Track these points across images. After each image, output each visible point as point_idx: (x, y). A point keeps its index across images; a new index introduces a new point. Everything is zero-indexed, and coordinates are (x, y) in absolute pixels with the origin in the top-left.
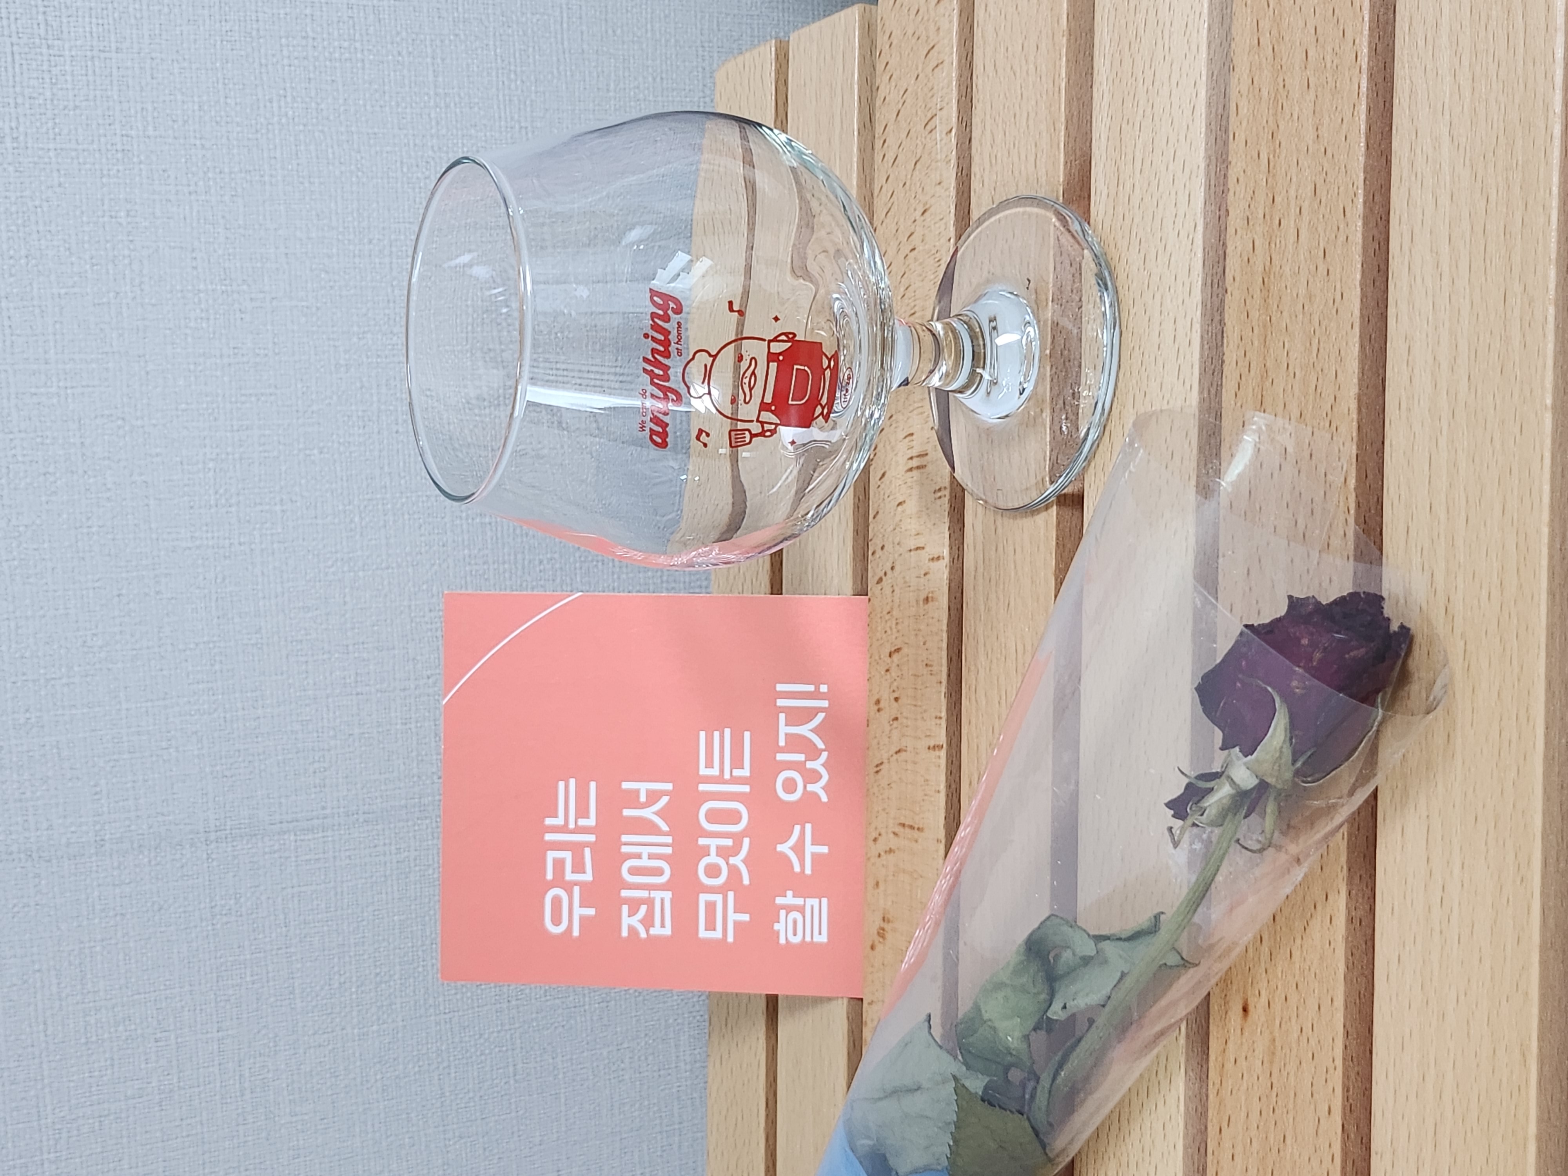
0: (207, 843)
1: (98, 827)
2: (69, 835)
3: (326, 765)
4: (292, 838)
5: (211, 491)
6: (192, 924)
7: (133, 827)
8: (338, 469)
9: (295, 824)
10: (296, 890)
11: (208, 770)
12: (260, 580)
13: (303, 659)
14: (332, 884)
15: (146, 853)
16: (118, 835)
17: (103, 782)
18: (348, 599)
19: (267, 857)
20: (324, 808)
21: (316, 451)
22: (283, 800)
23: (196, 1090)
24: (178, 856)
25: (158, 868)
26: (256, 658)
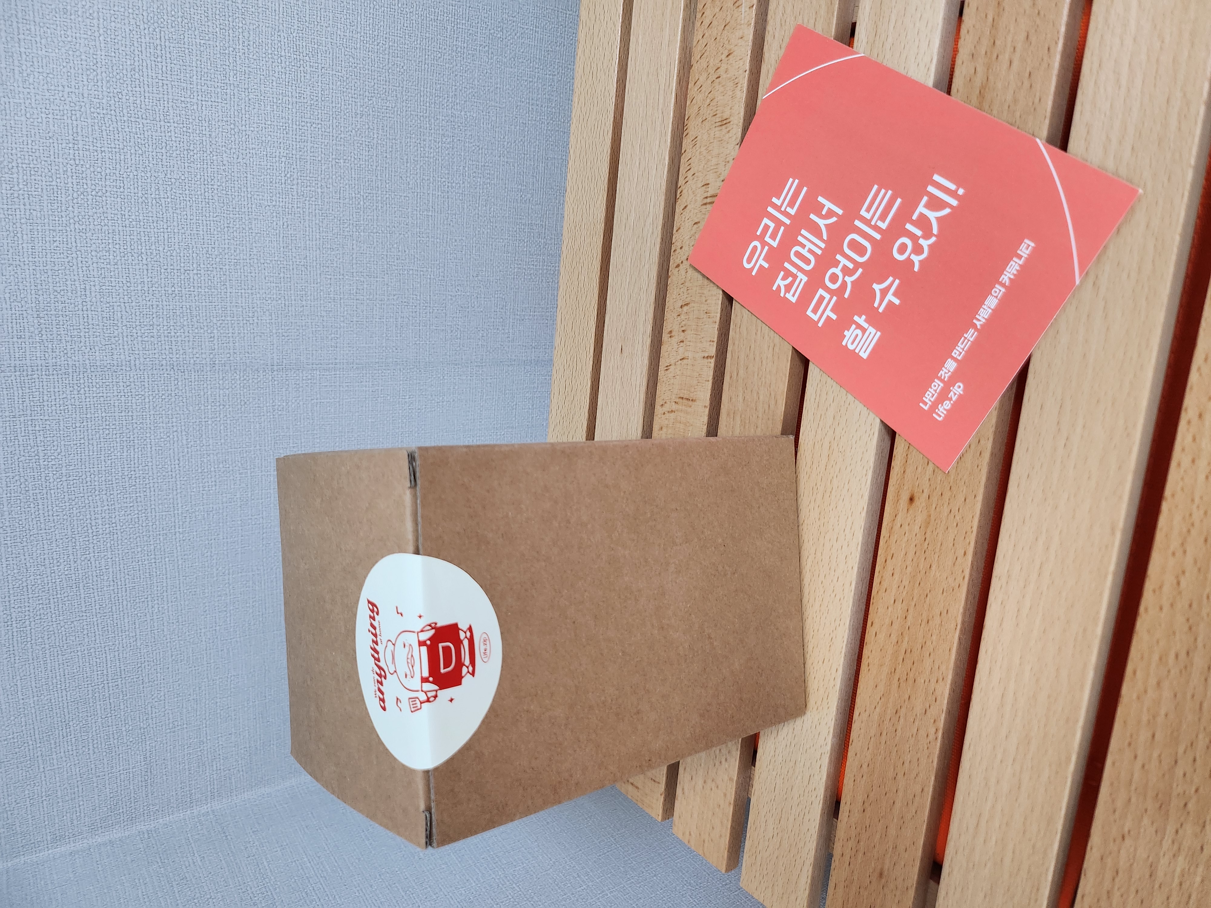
0: (273, 371)
1: (211, 356)
2: (195, 359)
3: (338, 336)
4: (318, 373)
5: (283, 175)
6: (262, 414)
7: (231, 358)
8: (353, 173)
9: (320, 366)
10: (319, 401)
11: (274, 331)
12: (307, 229)
13: (329, 277)
14: (337, 400)
15: (238, 373)
16: (223, 362)
17: (215, 331)
18: (355, 247)
19: (304, 382)
20: (336, 359)
21: (342, 161)
22: (314, 352)
23: (261, 501)
24: (256, 377)
25: (245, 382)
26: (303, 273)
